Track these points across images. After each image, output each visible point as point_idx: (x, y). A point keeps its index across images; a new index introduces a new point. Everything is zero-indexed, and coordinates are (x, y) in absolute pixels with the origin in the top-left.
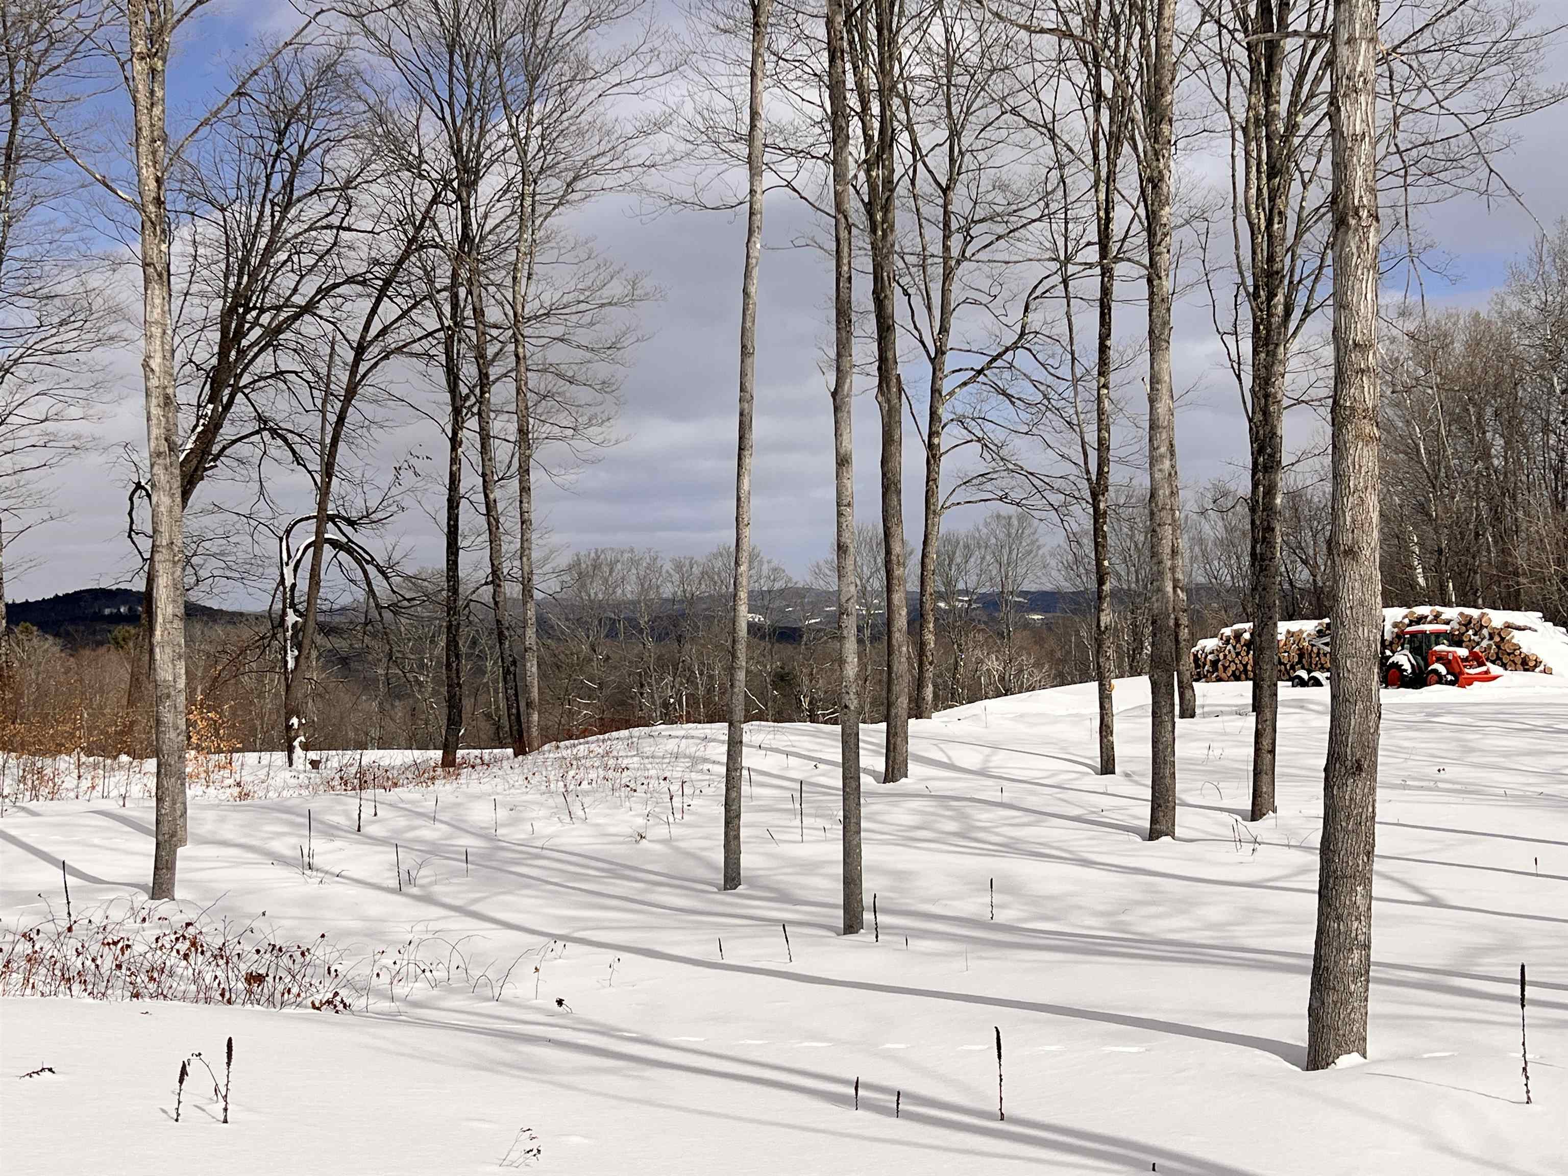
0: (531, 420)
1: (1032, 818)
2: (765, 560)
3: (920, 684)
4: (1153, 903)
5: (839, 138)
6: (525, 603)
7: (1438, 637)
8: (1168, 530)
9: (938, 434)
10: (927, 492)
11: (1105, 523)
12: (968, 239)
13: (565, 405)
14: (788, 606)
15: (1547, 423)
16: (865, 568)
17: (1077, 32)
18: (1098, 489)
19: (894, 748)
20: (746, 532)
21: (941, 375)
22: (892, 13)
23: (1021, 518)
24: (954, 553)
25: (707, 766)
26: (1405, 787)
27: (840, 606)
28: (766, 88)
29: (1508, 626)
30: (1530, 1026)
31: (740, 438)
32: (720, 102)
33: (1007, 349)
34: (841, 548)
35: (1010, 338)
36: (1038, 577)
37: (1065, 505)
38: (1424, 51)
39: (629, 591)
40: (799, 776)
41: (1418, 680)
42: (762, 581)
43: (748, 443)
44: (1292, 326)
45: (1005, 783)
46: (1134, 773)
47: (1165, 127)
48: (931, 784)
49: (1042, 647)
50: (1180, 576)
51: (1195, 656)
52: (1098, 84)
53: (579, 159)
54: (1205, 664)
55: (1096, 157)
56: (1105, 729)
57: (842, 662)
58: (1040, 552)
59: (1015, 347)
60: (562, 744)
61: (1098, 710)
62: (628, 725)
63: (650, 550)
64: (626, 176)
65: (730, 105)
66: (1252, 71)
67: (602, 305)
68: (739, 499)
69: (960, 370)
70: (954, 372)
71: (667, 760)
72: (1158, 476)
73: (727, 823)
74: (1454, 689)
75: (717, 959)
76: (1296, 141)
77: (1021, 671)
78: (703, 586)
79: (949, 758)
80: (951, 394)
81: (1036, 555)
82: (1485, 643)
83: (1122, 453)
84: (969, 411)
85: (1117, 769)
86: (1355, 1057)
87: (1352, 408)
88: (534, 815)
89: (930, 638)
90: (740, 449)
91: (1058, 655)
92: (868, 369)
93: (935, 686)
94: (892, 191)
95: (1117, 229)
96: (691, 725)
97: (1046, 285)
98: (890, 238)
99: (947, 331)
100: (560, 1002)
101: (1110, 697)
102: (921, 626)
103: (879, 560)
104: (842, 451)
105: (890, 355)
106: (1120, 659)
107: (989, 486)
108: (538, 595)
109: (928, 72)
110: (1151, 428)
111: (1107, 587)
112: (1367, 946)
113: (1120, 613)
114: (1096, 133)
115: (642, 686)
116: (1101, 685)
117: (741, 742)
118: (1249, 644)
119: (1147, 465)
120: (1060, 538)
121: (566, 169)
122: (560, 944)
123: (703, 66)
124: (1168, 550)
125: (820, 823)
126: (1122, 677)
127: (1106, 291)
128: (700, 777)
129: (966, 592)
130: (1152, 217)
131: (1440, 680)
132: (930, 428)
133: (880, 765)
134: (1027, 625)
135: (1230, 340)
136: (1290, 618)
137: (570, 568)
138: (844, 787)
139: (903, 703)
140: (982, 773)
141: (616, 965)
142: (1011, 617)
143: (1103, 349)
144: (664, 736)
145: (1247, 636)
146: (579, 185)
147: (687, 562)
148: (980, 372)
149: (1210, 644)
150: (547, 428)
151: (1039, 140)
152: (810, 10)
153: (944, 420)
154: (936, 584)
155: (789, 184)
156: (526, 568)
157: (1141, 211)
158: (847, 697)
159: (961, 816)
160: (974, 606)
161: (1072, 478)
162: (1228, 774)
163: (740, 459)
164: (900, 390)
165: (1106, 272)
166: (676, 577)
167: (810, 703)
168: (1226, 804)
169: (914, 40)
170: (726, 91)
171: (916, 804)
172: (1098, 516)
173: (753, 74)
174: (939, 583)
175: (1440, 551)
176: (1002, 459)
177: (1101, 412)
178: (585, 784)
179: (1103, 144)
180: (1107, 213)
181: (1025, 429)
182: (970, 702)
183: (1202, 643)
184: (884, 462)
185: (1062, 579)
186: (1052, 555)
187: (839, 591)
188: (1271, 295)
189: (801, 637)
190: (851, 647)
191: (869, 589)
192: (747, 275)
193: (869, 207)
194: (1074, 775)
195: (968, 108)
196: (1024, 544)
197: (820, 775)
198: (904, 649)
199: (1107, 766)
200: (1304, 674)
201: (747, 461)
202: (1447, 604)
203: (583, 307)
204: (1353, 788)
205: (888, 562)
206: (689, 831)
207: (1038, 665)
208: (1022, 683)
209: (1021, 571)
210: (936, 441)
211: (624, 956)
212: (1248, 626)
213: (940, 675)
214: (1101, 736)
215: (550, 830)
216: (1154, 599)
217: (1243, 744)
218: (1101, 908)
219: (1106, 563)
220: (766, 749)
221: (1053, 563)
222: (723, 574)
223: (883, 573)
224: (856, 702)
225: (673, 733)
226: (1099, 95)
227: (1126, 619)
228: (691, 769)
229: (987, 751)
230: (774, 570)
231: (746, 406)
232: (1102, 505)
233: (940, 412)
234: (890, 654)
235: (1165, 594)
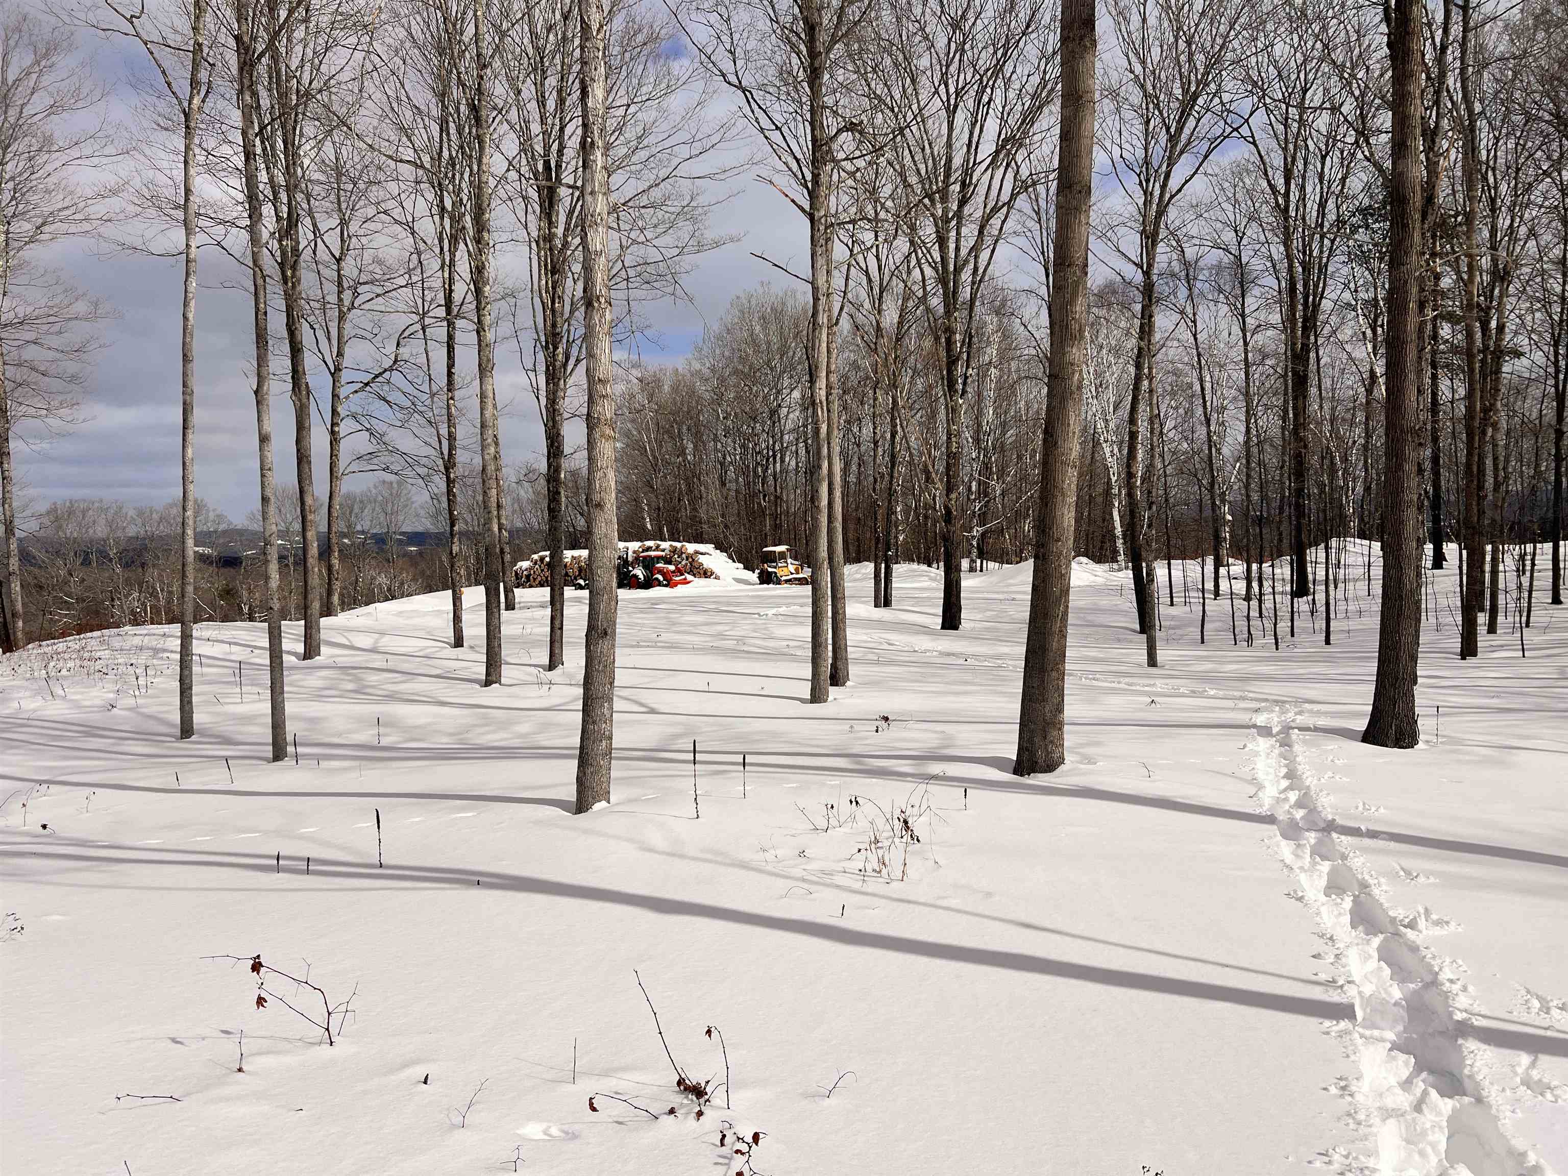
0: (9, 402)
1: (404, 678)
2: (208, 508)
3: (330, 593)
4: (487, 725)
5: (254, 214)
6: (8, 539)
7: (659, 558)
8: (495, 492)
9: (338, 424)
10: (331, 463)
11: (454, 487)
12: (356, 295)
13: (37, 392)
14: (231, 542)
15: (716, 435)
16: (288, 515)
17: (428, 166)
18: (449, 464)
19: (310, 637)
20: (191, 487)
21: (339, 385)
22: (294, 133)
23: (399, 483)
24: (352, 506)
25: (166, 655)
26: (638, 646)
27: (265, 540)
28: (199, 174)
29: (697, 552)
30: (700, 775)
31: (184, 420)
32: (162, 179)
33: (386, 370)
34: (265, 500)
35: (388, 363)
36: (412, 523)
37: (428, 475)
38: (644, 207)
39: (100, 531)
40: (239, 659)
41: (648, 584)
42: (208, 524)
43: (190, 424)
44: (569, 368)
45: (389, 657)
46: (475, 646)
47: (485, 235)
48: (337, 660)
49: (416, 568)
50: (504, 522)
51: (515, 572)
52: (442, 201)
53: (47, 210)
54: (521, 577)
55: (442, 249)
56: (457, 619)
57: (267, 578)
58: (413, 505)
59: (391, 369)
60: (44, 643)
61: (452, 607)
62: (100, 627)
63: (116, 501)
64: (86, 226)
65: (170, 182)
66: (541, 206)
67: (70, 319)
68: (184, 464)
69: (353, 382)
70: (348, 383)
71: (133, 652)
72: (487, 457)
73: (182, 693)
74: (667, 589)
75: (175, 786)
76: (569, 252)
77: (402, 584)
78: (161, 527)
79: (350, 642)
80: (347, 398)
81: (411, 508)
82: (684, 563)
83: (465, 442)
84: (360, 411)
85: (465, 644)
86: (603, 804)
87: (598, 418)
88: (20, 695)
89: (335, 562)
90: (185, 428)
91: (427, 572)
92: (284, 377)
93: (341, 595)
94: (299, 256)
95: (457, 297)
96: (153, 626)
97: (411, 330)
98: (298, 289)
99: (342, 355)
100: (44, 827)
101: (460, 599)
102: (329, 554)
104: (264, 432)
105: (300, 369)
106: (469, 575)
107: (375, 461)
108: (18, 534)
109: (323, 178)
110: (482, 427)
111: (456, 528)
112: (610, 738)
113: (467, 545)
114: (441, 233)
115: (113, 600)
116: (455, 592)
117: (191, 637)
118: (549, 564)
119: (480, 451)
120: (426, 497)
121: (35, 216)
122: (45, 786)
123: (148, 152)
124: (495, 505)
125: (256, 689)
126: (468, 586)
127: (450, 337)
128: (160, 662)
129: (363, 532)
130: (478, 292)
131: (660, 584)
132: (332, 421)
133: (300, 648)
134: (406, 554)
135: (532, 375)
136: (573, 547)
137: (48, 513)
138: (271, 664)
139: (316, 606)
140: (373, 650)
141: (92, 797)
142: (395, 549)
143: (450, 374)
145: (547, 559)
146: (46, 229)
147: (148, 510)
148: (367, 384)
149: (525, 564)
150: (23, 408)
151: (404, 234)
152: (232, 123)
153: (342, 415)
154: (340, 526)
155: (219, 244)
156: (8, 513)
157: (472, 286)
158: (272, 602)
159: (357, 679)
160: (368, 541)
161: (432, 457)
162: (535, 643)
163: (184, 435)
164: (308, 392)
165: (450, 324)
166: (139, 521)
167: (249, 608)
168: (532, 662)
169: (313, 154)
170: (168, 172)
171: (324, 673)
172: (450, 482)
173: (186, 163)
174: (343, 526)
175: (659, 509)
176: (384, 443)
177: (449, 415)
178: (64, 672)
179: (446, 242)
180: (450, 286)
181: (400, 424)
182: (367, 604)
183: (520, 564)
184: (298, 442)
185: (428, 524)
186: (422, 508)
187: (264, 530)
188: (556, 348)
189: (240, 563)
190: (273, 568)
191: (291, 529)
192: (186, 304)
193: (282, 265)
194: (436, 649)
195: (354, 206)
196: (402, 500)
197: (253, 657)
198: (317, 570)
199: (459, 642)
200: (582, 582)
201: (190, 437)
202: (664, 540)
203: (51, 319)
204: (602, 646)
205: (303, 511)
206: (149, 701)
207: (414, 579)
208: (404, 592)
209: (401, 518)
210: (336, 429)
211: (98, 790)
212: (548, 553)
213: (343, 587)
214: (454, 623)
215: (33, 706)
216: (488, 536)
217: (544, 625)
218: (452, 731)
219: (456, 513)
220: (212, 641)
221: (422, 512)
223: (299, 517)
224: (278, 605)
225: (139, 632)
226: (443, 209)
228: (153, 657)
229: (377, 636)
230: (218, 516)
231: (188, 398)
232: (452, 476)
233: (339, 409)
234: (305, 574)
235: (493, 532)
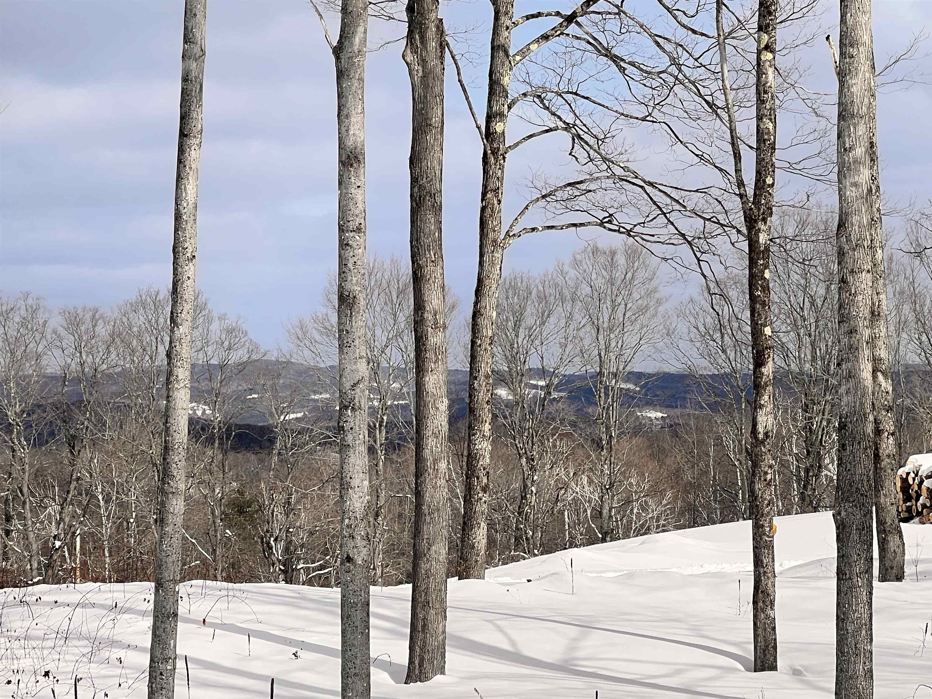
2: (215, 314)
3: (466, 523)
8: (866, 278)
9: (501, 116)
10: (483, 209)
11: (766, 266)
14: (252, 391)
16: (378, 332)
18: (756, 211)
19: (424, 626)
20: (188, 270)
21: (508, 23)
23: (632, 255)
24: (523, 309)
27: (342, 394)
31: (182, 118)
34: (345, 300)
36: (658, 351)
37: (705, 236)
40: (269, 671)
42: (210, 350)
43: (195, 126)
45: (601, 685)
46: (807, 669)
48: (479, 684)
49: (661, 463)
50: (883, 353)
51: (904, 481)
54: (919, 496)
56: (762, 598)
57: (341, 485)
58: (661, 309)
61: (752, 568)
63: (26, 296)
68: (178, 217)
69: (539, 15)
70: (528, 18)
71: (50, 643)
72: (851, 193)
77: (628, 502)
78: (113, 356)
79: (513, 643)
80: (524, 52)
81: (655, 315)
84: (552, 82)
85: (779, 664)
89: (484, 448)
90: (183, 135)
91: (688, 476)
93: (491, 526)
96: (91, 585)
101: (770, 546)
102: (471, 427)
103: (401, 318)
104: (350, 143)
107: (582, 202)
110: (841, 117)
111: (768, 370)
113: (786, 411)
116: (758, 529)
117: (176, 615)
119: (834, 177)
124: (865, 312)
126: (789, 514)
128: (105, 670)
129: (542, 373)
132: (490, 106)
133: (401, 653)
134: (639, 428)
138: (344, 689)
139: (438, 552)
140: (564, 668)
142: (614, 415)
144: (47, 604)
147: (88, 316)
148: (570, 19)
153: (512, 94)
154: (494, 359)
158: (351, 543)
160: (555, 395)
161: (715, 192)
163: (181, 151)
164: (443, 45)
166: (69, 340)
167: (287, 550)
172: (756, 255)
174: (499, 357)
176: (605, 160)
177: (761, 89)
181: (641, 112)
183: (915, 461)
185: (696, 355)
187: (341, 371)
189: (272, 441)
190: (357, 461)
191: (384, 364)
194: (712, 672)
196: (636, 296)
197: (303, 669)
198: (443, 465)
199: (764, 657)
201: (193, 154)
205: (418, 324)
208: (630, 522)
209: (631, 340)
210: (499, 127)
213: (497, 508)
214: (755, 609)
216: (842, 390)
219: (768, 331)
220: (214, 626)
221: (682, 327)
222: (147, 338)
223: (409, 339)
224: (365, 551)
225: (61, 599)
227: (795, 420)
228: (91, 657)
229: (573, 631)
230: (230, 331)
231: (194, 65)
232: (763, 238)
233: (506, 81)
234: (419, 474)
235: (859, 382)
